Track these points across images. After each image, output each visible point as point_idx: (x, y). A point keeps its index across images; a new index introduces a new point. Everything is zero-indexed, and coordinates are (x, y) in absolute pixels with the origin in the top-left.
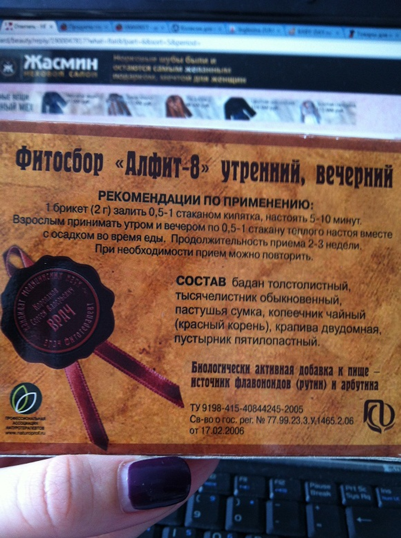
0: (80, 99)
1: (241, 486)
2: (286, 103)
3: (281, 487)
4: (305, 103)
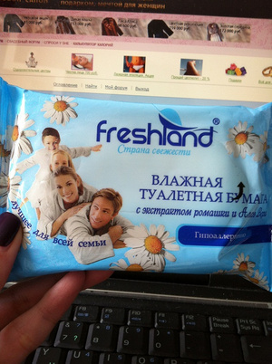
0: (34, 20)
1: (160, 321)
2: (196, 24)
3: (190, 321)
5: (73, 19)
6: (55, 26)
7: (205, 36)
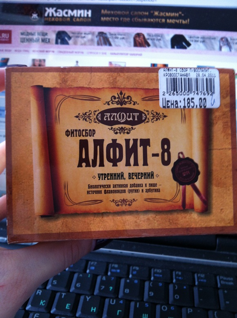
0: (79, 35)
1: (177, 277)
2: (210, 38)
3: (202, 278)
4: (222, 39)
5: (111, 34)
6: (96, 40)
7: (217, 47)
